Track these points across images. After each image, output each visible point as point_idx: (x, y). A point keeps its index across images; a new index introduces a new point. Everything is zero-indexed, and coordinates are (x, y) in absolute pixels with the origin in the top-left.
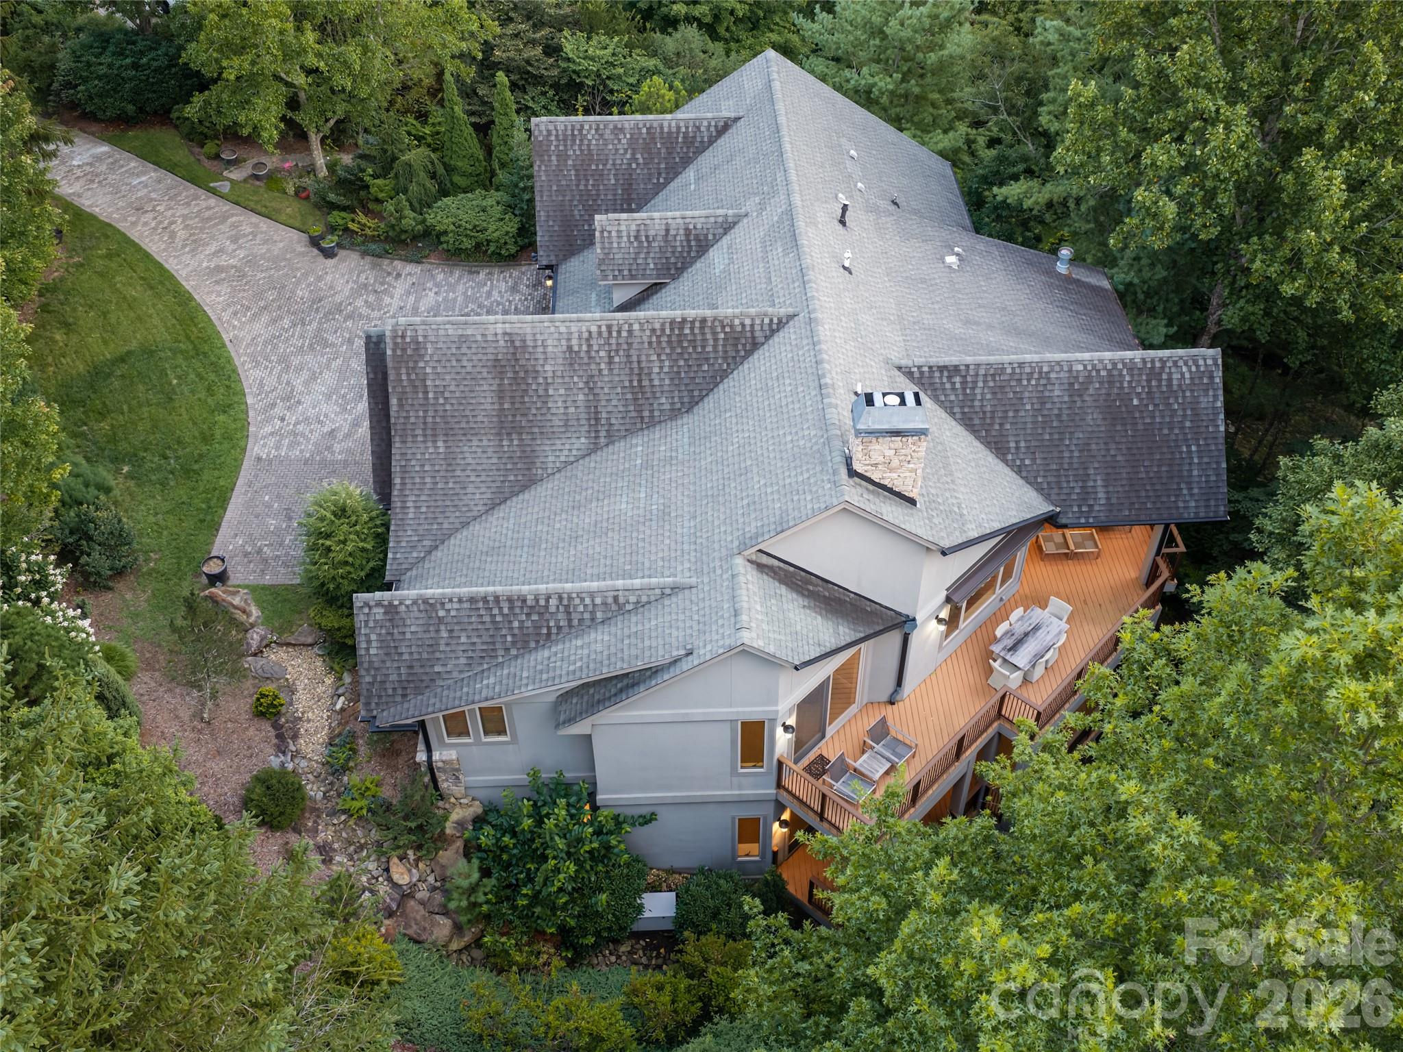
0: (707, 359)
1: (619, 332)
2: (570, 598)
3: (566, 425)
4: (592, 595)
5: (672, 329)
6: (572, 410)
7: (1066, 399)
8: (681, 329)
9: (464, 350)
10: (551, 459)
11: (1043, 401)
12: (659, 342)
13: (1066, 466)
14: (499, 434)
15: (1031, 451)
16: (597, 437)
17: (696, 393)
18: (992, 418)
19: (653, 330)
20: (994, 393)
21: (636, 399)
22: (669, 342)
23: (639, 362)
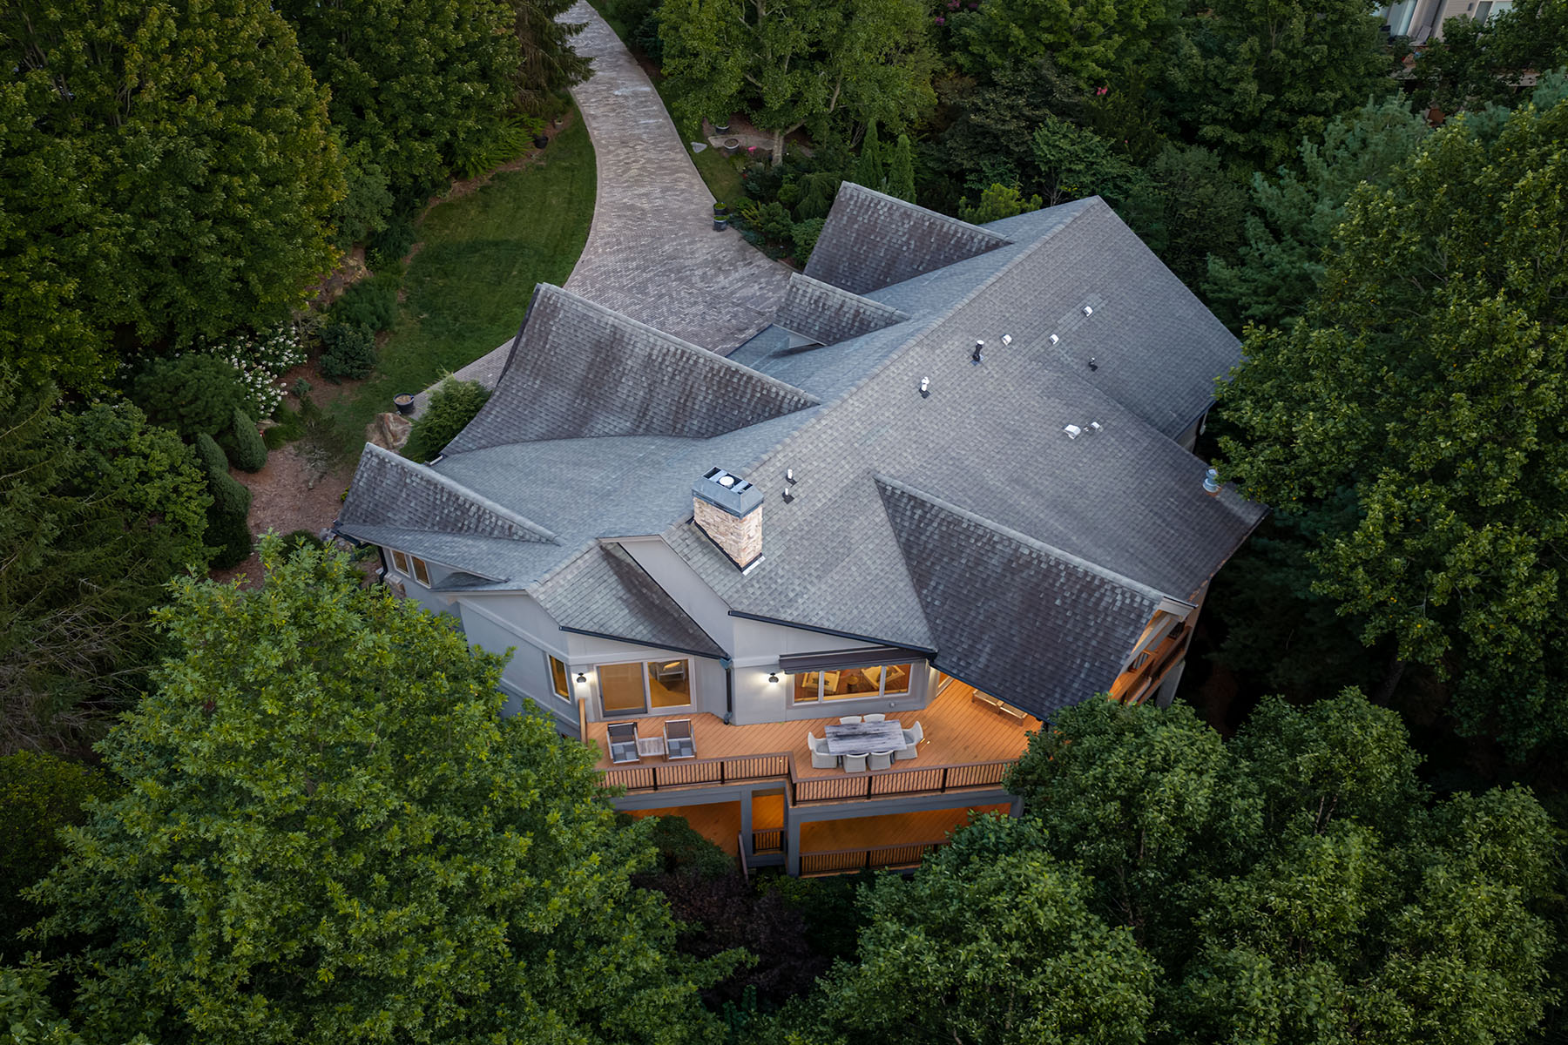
0: (740, 407)
1: (688, 359)
2: (484, 512)
3: (622, 408)
4: (498, 517)
5: (725, 374)
6: (631, 399)
7: (999, 571)
8: (732, 377)
9: (582, 325)
10: (599, 426)
11: (978, 562)
12: (712, 379)
13: (967, 622)
14: (577, 393)
15: (945, 597)
16: (638, 427)
17: (720, 428)
18: (929, 555)
19: (712, 369)
20: (942, 537)
21: (677, 412)
22: (719, 382)
23: (692, 387)
